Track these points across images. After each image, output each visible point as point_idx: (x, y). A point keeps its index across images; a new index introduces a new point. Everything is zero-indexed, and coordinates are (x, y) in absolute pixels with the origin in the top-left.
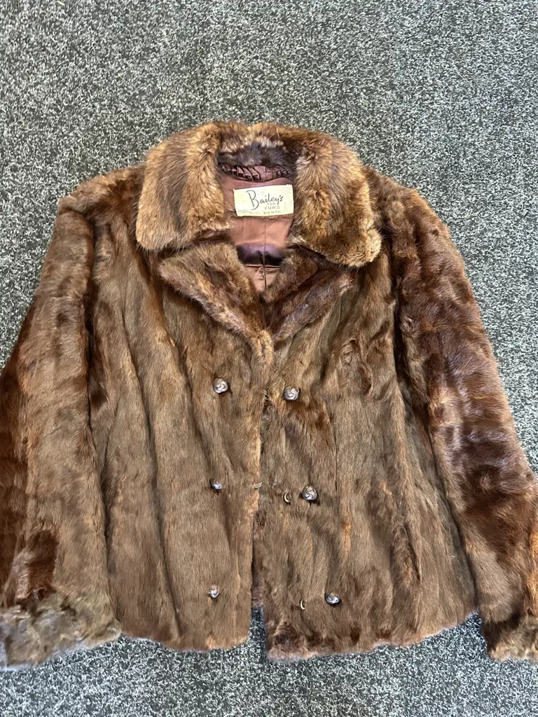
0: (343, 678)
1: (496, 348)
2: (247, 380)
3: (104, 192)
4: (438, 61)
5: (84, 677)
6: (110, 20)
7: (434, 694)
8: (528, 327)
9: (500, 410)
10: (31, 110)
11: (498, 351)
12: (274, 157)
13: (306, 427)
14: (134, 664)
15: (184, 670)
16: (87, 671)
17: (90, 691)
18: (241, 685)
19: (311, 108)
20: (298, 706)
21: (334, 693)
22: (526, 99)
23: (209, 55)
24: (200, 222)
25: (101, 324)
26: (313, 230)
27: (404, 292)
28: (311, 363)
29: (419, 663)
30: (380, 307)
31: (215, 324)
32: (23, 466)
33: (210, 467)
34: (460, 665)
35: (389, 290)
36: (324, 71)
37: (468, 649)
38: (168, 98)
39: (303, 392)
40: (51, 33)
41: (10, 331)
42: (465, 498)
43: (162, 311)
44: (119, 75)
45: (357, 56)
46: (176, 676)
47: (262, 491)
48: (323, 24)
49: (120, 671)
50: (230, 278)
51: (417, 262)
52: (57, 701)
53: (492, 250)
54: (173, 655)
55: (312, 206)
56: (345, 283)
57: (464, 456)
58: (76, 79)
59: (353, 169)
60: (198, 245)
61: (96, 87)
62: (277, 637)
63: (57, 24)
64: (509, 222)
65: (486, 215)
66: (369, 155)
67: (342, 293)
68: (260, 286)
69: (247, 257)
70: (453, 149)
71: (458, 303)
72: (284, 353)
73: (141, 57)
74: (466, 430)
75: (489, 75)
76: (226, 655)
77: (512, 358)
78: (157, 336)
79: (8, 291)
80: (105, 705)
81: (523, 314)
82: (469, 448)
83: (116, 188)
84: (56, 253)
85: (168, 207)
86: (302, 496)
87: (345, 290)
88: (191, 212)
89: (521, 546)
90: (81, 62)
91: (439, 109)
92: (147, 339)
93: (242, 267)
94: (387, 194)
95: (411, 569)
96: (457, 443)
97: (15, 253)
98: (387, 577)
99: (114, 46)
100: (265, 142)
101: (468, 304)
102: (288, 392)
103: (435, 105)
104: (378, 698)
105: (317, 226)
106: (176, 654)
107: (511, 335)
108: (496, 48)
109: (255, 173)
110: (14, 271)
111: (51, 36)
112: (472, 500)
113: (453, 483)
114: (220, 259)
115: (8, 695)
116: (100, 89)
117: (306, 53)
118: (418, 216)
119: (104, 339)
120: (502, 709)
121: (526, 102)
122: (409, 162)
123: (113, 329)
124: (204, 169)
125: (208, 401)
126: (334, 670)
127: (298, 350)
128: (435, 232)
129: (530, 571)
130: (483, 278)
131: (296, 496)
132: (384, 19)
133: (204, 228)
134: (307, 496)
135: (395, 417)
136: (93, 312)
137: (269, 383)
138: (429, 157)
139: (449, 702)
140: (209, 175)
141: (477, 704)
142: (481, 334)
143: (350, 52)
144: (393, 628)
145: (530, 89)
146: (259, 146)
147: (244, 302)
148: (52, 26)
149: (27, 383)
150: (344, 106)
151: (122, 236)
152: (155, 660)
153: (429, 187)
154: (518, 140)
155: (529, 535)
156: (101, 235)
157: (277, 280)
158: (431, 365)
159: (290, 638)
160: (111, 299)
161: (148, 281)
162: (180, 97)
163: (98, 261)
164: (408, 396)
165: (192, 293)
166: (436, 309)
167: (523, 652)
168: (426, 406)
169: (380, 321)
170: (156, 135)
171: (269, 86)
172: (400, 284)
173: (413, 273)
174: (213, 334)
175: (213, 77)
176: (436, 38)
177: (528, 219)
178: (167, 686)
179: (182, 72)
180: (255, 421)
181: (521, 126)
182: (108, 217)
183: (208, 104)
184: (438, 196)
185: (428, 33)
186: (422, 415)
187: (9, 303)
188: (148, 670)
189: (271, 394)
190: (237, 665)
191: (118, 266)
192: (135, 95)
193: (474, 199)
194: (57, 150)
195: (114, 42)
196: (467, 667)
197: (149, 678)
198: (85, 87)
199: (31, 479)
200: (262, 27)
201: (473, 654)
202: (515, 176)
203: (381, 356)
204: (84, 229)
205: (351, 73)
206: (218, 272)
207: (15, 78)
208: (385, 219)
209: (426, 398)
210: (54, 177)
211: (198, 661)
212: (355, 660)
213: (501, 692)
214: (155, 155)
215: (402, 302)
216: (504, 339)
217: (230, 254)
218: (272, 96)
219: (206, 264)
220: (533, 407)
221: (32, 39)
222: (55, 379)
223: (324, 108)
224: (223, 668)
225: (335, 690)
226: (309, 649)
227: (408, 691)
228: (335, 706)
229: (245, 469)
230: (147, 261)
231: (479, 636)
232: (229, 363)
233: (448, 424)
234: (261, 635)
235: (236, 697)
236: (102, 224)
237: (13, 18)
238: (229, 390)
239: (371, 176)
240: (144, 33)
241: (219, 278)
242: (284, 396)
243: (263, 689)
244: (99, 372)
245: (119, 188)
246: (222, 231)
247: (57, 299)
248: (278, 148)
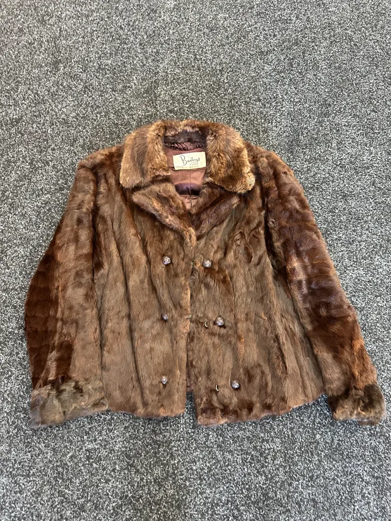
0: (244, 438)
1: (327, 238)
2: (182, 256)
3: (103, 157)
4: (284, 86)
5: (85, 437)
6: (106, 73)
7: (303, 450)
8: (345, 226)
9: (328, 269)
10: (63, 119)
11: (328, 240)
12: (194, 137)
13: (216, 281)
14: (116, 429)
15: (146, 433)
16: (87, 433)
17: (89, 446)
18: (181, 443)
19: (215, 113)
20: (217, 456)
21: (239, 448)
22: (335, 103)
23: (159, 88)
24: (155, 171)
25: (100, 227)
26: (217, 174)
27: (269, 206)
28: (218, 247)
29: (291, 429)
30: (255, 213)
31: (164, 226)
32: (54, 303)
33: (161, 306)
34: (318, 430)
35: (261, 205)
36: (221, 94)
37: (322, 420)
38: (137, 111)
39: (214, 263)
40: (74, 81)
41: (48, 235)
42: (312, 322)
43: (134, 220)
44: (111, 100)
45: (239, 86)
46: (141, 437)
47: (191, 321)
48: (220, 70)
49: (107, 434)
50: (171, 200)
51: (276, 189)
52: (69, 453)
53: (321, 184)
54: (140, 424)
55: (216, 161)
56: (235, 201)
57: (310, 297)
58: (87, 103)
59: (238, 141)
60: (153, 184)
61: (98, 107)
62: (202, 409)
63: (78, 76)
64: (330, 168)
65: (316, 165)
66: (247, 136)
67: (234, 206)
68: (188, 206)
69: (181, 191)
70: (295, 131)
71: (300, 210)
72: (203, 241)
73: (122, 91)
74: (309, 282)
75: (313, 92)
76: (172, 424)
77: (337, 243)
78: (131, 235)
79: (47, 213)
80: (97, 455)
81: (342, 219)
82: (312, 292)
83: (109, 156)
84: (76, 189)
85: (137, 164)
86: (215, 323)
87: (236, 205)
88: (150, 166)
89: (347, 348)
90: (90, 94)
91: (286, 111)
92: (126, 234)
93: (178, 195)
94: (257, 154)
95: (281, 363)
96: (305, 290)
97: (52, 193)
98: (267, 370)
99: (108, 86)
100: (189, 129)
101: (306, 211)
102: (206, 263)
103: (284, 109)
104: (267, 452)
105: (219, 172)
106: (141, 423)
107: (335, 231)
108: (317, 78)
109: (184, 146)
110: (52, 203)
111: (74, 82)
112: (316, 323)
113: (305, 313)
114: (165, 191)
115: (40, 449)
116: (100, 107)
117: (211, 85)
118: (276, 165)
119: (102, 235)
120: (347, 460)
121: (335, 105)
122: (271, 139)
123: (107, 230)
124: (157, 144)
125: (160, 269)
126: (238, 433)
127: (210, 240)
128: (285, 173)
129: (354, 363)
130: (317, 200)
131: (211, 325)
132: (253, 66)
133: (157, 174)
134: (218, 322)
135: (267, 273)
136: (96, 220)
137: (194, 258)
138: (281, 135)
139: (312, 454)
140: (159, 147)
141: (330, 456)
142: (314, 227)
143: (235, 84)
144: (273, 402)
145: (337, 98)
146: (186, 131)
147: (179, 213)
148: (75, 77)
149: (60, 256)
150: (233, 111)
151: (112, 181)
152: (128, 427)
153: (283, 152)
154: (332, 125)
155: (352, 342)
156: (100, 180)
157: (198, 202)
158: (285, 245)
159: (210, 409)
160: (106, 214)
161: (126, 204)
162: (143, 110)
163: (98, 194)
164: (275, 264)
165: (150, 209)
166: (287, 214)
167: (353, 413)
168: (285, 267)
169: (256, 221)
170: (130, 129)
171: (191, 102)
172: (267, 202)
173: (274, 195)
174: (162, 233)
175: (161, 99)
176: (282, 74)
177: (341, 167)
178: (136, 443)
179: (144, 97)
180: (186, 279)
181: (334, 118)
182: (105, 170)
183: (158, 113)
184: (288, 156)
185: (278, 72)
186: (283, 275)
187: (48, 220)
188: (124, 433)
189: (196, 264)
190: (178, 430)
191: (110, 196)
192: (119, 109)
193: (309, 157)
194: (76, 139)
195: (108, 84)
196: (322, 432)
197: (125, 438)
198: (92, 106)
199: (59, 310)
200: (187, 73)
201: (325, 423)
202: (331, 144)
203: (257, 240)
204: (91, 177)
205: (236, 94)
206: (165, 197)
207: (55, 103)
208: (257, 168)
209: (284, 263)
210: (75, 153)
211: (155, 428)
212: (251, 427)
213: (345, 448)
214: (129, 139)
215: (268, 211)
216: (331, 233)
217: (171, 188)
218: (193, 107)
219: (158, 194)
220: (352, 272)
221: (65, 84)
222: (75, 254)
223: (222, 112)
224: (170, 432)
225: (240, 446)
226: (222, 417)
227: (285, 447)
228: (240, 457)
229: (181, 307)
230: (126, 193)
231: (328, 412)
232: (171, 247)
233: (299, 278)
234: (193, 411)
235: (178, 450)
236: (102, 174)
237: (54, 74)
238: (171, 262)
239: (248, 146)
240: (124, 79)
241: (164, 200)
242: (203, 265)
243: (195, 445)
244: (99, 252)
245: (111, 156)
246: (167, 176)
247: (77, 211)
248: (197, 132)
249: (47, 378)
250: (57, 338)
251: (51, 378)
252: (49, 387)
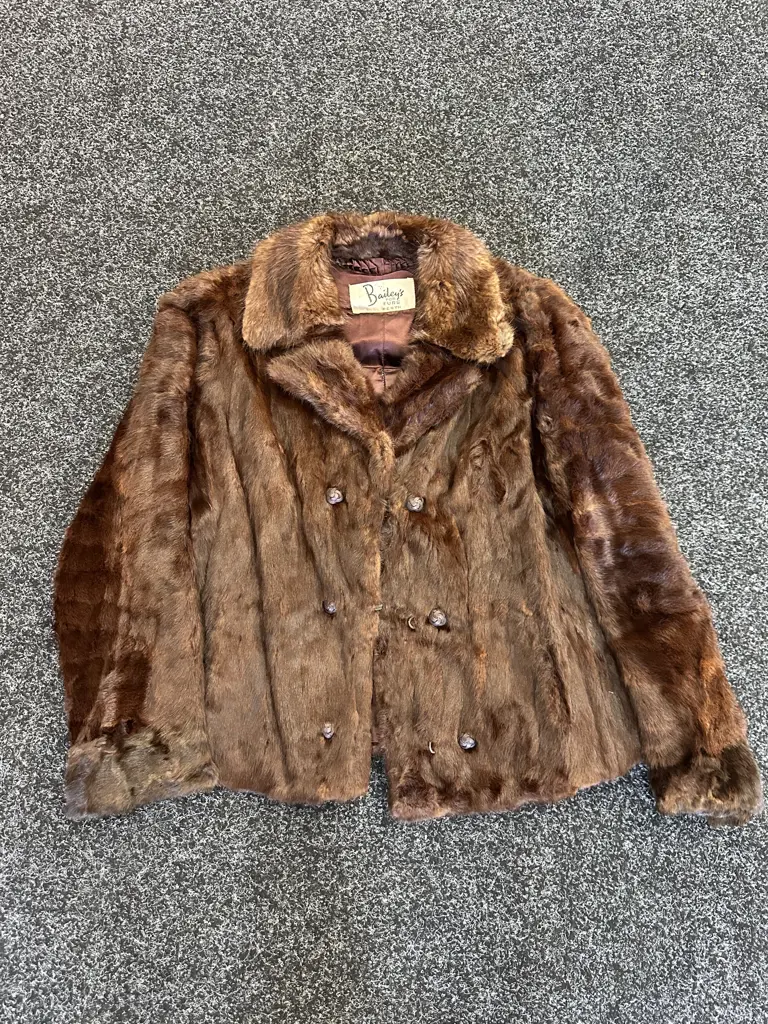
0: (483, 846)
1: (654, 455)
2: (365, 487)
3: (209, 287)
4: (574, 146)
5: (173, 839)
6: (216, 115)
7: (597, 870)
8: (691, 431)
9: (657, 518)
10: (129, 208)
11: (656, 459)
12: (393, 248)
13: (432, 539)
14: (233, 824)
15: (291, 832)
16: (177, 831)
17: (180, 856)
18: (359, 853)
19: (434, 199)
20: (428, 879)
21: (472, 865)
22: (677, 182)
23: (322, 147)
24: (312, 316)
25: (204, 428)
26: (437, 323)
27: (541, 389)
28: (438, 471)
29: (576, 829)
30: (513, 403)
31: (330, 428)
32: (114, 577)
33: (323, 588)
34: (628, 833)
35: (524, 387)
36: (447, 160)
37: (636, 814)
38: (277, 192)
39: (428, 502)
40: (152, 129)
41: (100, 441)
42: (621, 622)
43: (270, 414)
44: (225, 170)
45: (484, 144)
46: (281, 839)
47: (383, 617)
48: (446, 112)
49: (215, 832)
50: (345, 375)
51: (555, 355)
52: (141, 868)
53: (645, 347)
54: (279, 814)
55: (435, 298)
56: (473, 378)
57: (617, 573)
58: (178, 176)
59: (480, 257)
60: (310, 342)
61: (199, 183)
62: (401, 788)
63: (160, 120)
64: (664, 315)
65: (636, 308)
66: (499, 246)
67: (470, 390)
68: (378, 388)
69: (365, 356)
70: (595, 239)
71: (602, 398)
72: (407, 459)
73: (248, 152)
74: (617, 543)
75: (633, 159)
76: (342, 815)
77: (674, 466)
78: (264, 444)
79: (99, 398)
80: (197, 874)
81: (685, 416)
82: (623, 563)
83: (221, 284)
84: (155, 350)
85: (278, 302)
86: (428, 621)
87: (474, 387)
88: (303, 305)
89: (690, 675)
90: (184, 159)
91: (577, 196)
92: (254, 443)
93: (359, 366)
94: (519, 284)
95: (558, 702)
96: (609, 559)
97: (108, 357)
98: (530, 714)
99: (219, 141)
100: (382, 231)
101: (615, 400)
102: (412, 502)
103: (573, 192)
104: (527, 872)
105: (442, 319)
106: (282, 813)
107: (671, 441)
108: (641, 130)
109: (372, 266)
110: (108, 377)
111: (152, 133)
112: (629, 625)
113: (606, 604)
114: (332, 356)
115: (84, 860)
116: (203, 185)
117: (428, 142)
118: (555, 307)
119: (206, 444)
120: (683, 891)
121: (677, 185)
122: (546, 253)
123: (216, 433)
124: (317, 261)
125: (321, 513)
126: (472, 836)
127: (422, 456)
128: (574, 323)
129: (703, 703)
130: (636, 378)
131: (422, 625)
132: (513, 104)
133: (316, 323)
134: (435, 620)
135: (533, 525)
136: (195, 413)
137: (390, 492)
138: (567, 247)
139: (615, 879)
140: (322, 267)
141: (650, 883)
142: (630, 432)
143: (476, 139)
144: (540, 777)
145: (681, 172)
146: (377, 235)
147: (360, 401)
148: (154, 123)
149: (123, 485)
150: (470, 195)
151: (227, 334)
152: (257, 820)
153: (569, 279)
154: (670, 226)
155: (699, 662)
156: (204, 333)
157: (397, 380)
158: (571, 469)
159: (417, 789)
160: (214, 402)
161: (255, 382)
162: (290, 191)
163: (200, 361)
164: (550, 505)
165: (303, 393)
166: (577, 407)
167: (699, 801)
168: (570, 513)
169: (515, 420)
170: (264, 231)
171: (388, 177)
172: (537, 380)
173: (550, 366)
174: (325, 440)
175: (326, 170)
176: (572, 122)
177: (685, 312)
178: (271, 852)
179: (292, 166)
180: (373, 533)
181: (673, 212)
182: (213, 313)
183: (320, 197)
184: (580, 289)
185: (563, 117)
186: (565, 527)
187: (100, 411)
188: (248, 831)
189: (392, 504)
190: (354, 828)
191: (223, 366)
192: (241, 190)
193: (622, 291)
194: (155, 248)
195: (219, 137)
196: (636, 836)
197: (250, 842)
198: (188, 183)
199: (123, 591)
200: (379, 116)
201: (643, 819)
202: (668, 266)
203: (515, 457)
204: (186, 326)
205: (478, 160)
206: (332, 369)
207: (112, 176)
208: (518, 312)
209: (568, 505)
210: (152, 277)
211: (309, 822)
212: (497, 824)
213: (681, 869)
214: (261, 250)
215: (539, 400)
216: (663, 445)
217: (345, 351)
218: (390, 187)
219: (318, 362)
220: (702, 523)
221: (132, 137)
222: (155, 480)
223: (448, 198)
224: (338, 832)
225: (474, 861)
226: (440, 804)
227: (563, 865)
228: (474, 881)
229: (363, 589)
230: (254, 360)
231: (649, 797)
232: (344, 470)
233: (597, 535)
234: (384, 790)
235: (353, 867)
236: (206, 321)
237: (112, 116)
238: (344, 500)
239: (501, 267)
240: (251, 127)
241: (331, 374)
242: (406, 506)
243: (386, 858)
244: (201, 477)
245: (224, 284)
246: (337, 326)
247: (158, 395)
248: (398, 238)
249: (99, 724)
250: (118, 644)
251: (107, 724)
252: (103, 741)
